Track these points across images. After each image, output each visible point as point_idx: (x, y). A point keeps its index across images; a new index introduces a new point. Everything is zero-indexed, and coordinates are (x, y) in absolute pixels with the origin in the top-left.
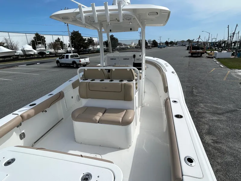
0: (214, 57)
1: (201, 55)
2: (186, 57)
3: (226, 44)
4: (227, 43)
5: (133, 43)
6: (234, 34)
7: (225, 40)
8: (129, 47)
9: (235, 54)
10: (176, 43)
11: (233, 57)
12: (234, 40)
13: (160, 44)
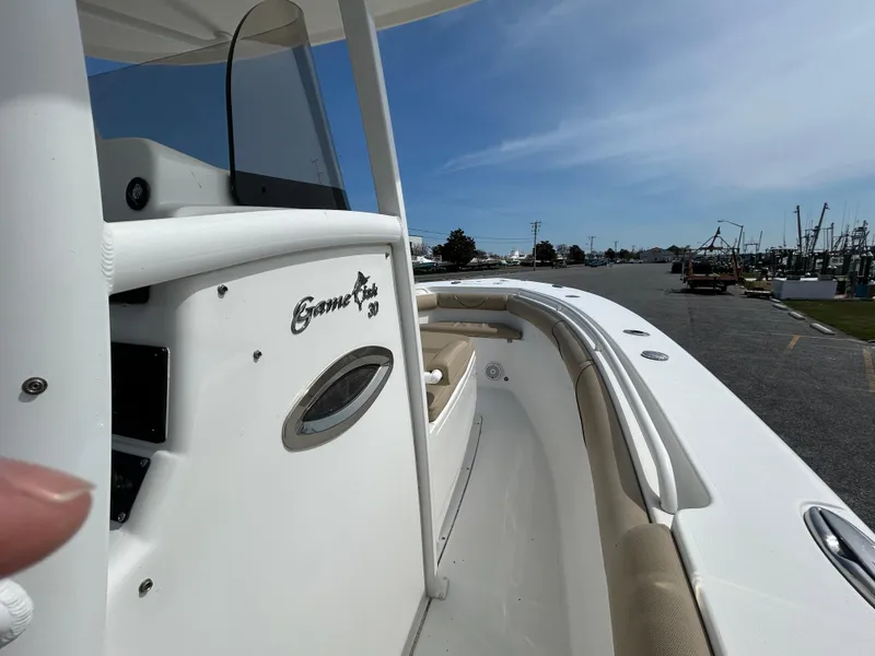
0: (773, 295)
1: (724, 289)
2: (675, 292)
3: (794, 258)
4: (799, 256)
5: (517, 253)
6: (817, 230)
7: (788, 248)
8: (504, 262)
9: (849, 288)
10: (638, 256)
11: (841, 297)
12: (820, 247)
13: (590, 256)
